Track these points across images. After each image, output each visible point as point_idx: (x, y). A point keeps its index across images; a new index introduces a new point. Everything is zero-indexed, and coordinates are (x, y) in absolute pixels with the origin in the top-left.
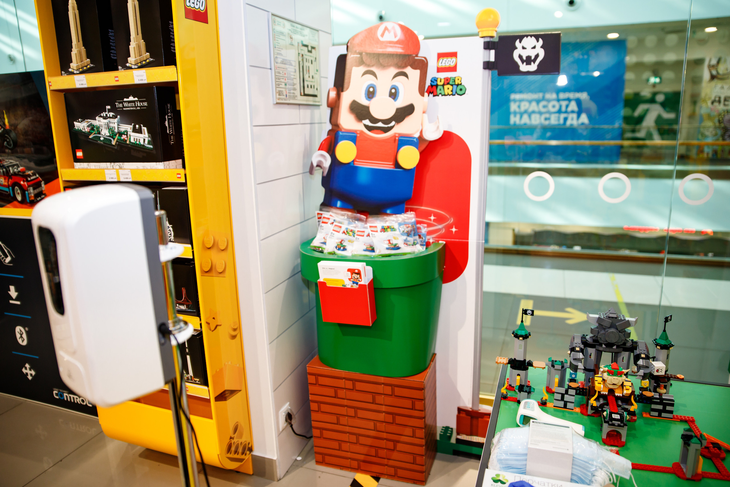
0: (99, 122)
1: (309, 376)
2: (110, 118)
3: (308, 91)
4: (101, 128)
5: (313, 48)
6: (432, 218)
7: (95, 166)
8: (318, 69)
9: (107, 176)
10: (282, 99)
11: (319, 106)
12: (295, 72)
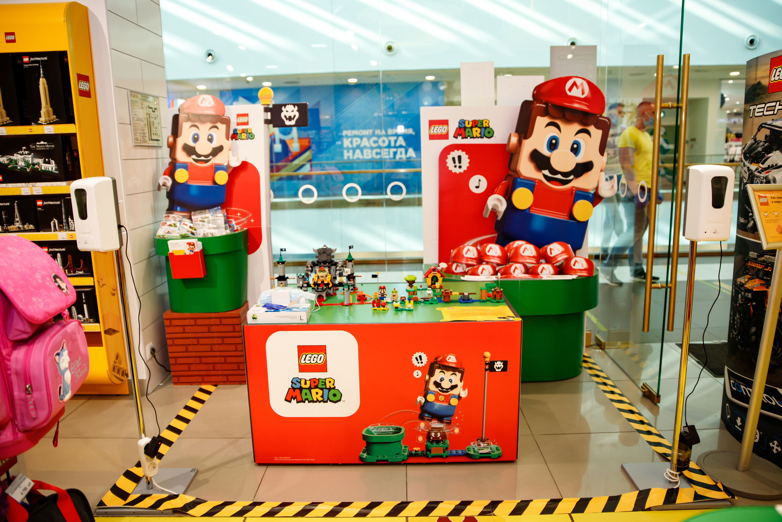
0: (16, 157)
1: (165, 321)
2: (25, 154)
3: (154, 137)
4: (18, 161)
5: (156, 109)
6: (239, 214)
7: (12, 186)
8: (159, 122)
9: (22, 191)
10: (138, 143)
11: (161, 147)
12: (145, 125)
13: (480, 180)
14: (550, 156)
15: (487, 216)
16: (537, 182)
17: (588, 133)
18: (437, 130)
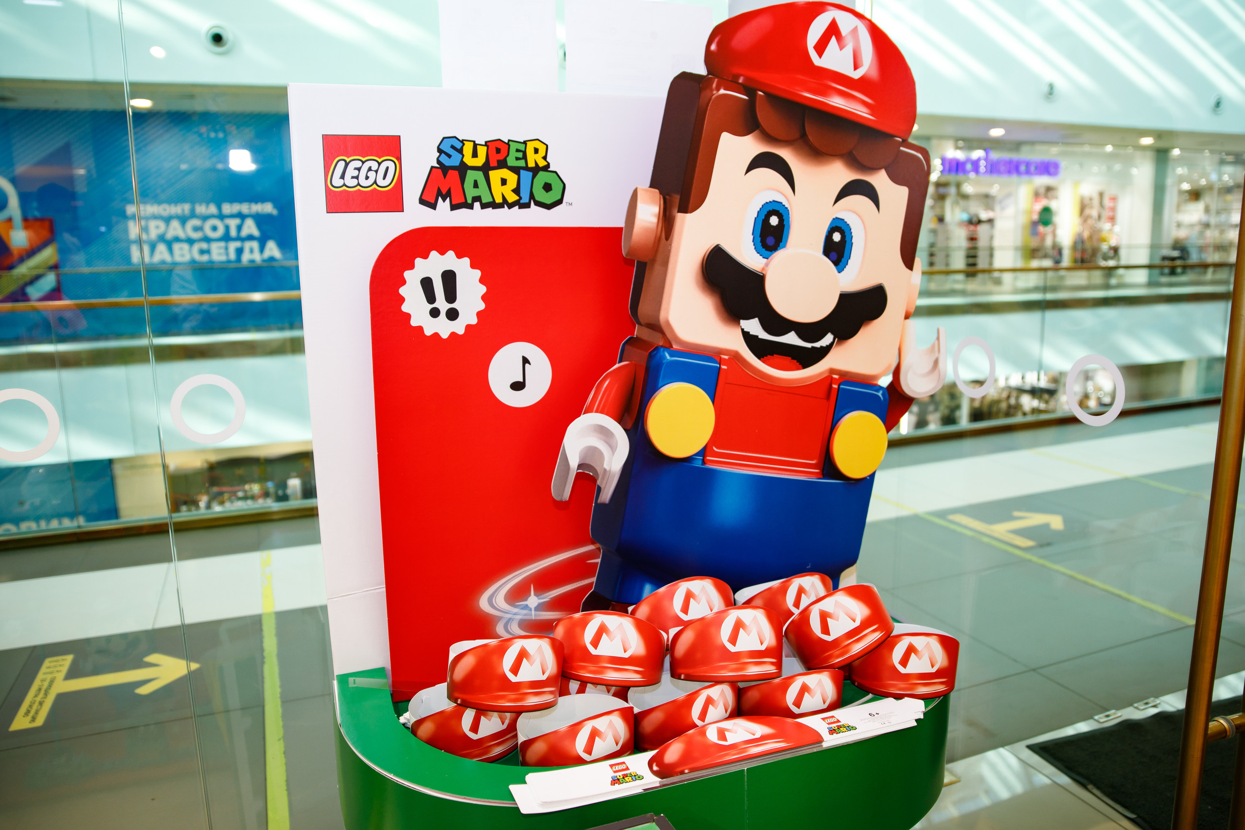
13: (525, 361)
14: (763, 269)
15: (566, 495)
16: (726, 362)
17: (871, 193)
18: (356, 173)
